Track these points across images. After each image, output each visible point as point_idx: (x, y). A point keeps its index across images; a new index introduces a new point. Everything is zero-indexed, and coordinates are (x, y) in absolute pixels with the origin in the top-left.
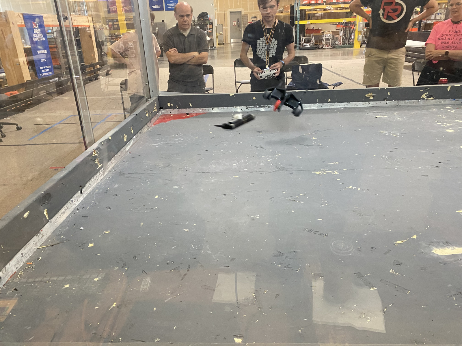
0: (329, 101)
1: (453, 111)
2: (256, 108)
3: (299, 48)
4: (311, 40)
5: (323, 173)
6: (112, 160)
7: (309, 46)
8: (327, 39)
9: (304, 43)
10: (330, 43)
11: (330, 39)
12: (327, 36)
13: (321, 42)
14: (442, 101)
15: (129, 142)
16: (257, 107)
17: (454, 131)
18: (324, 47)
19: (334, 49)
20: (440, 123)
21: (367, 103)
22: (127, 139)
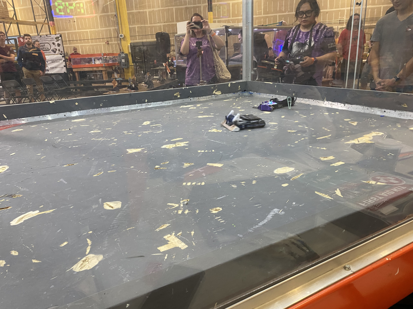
0: (146, 101)
21: (176, 100)
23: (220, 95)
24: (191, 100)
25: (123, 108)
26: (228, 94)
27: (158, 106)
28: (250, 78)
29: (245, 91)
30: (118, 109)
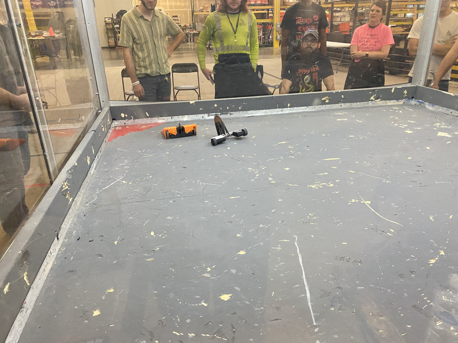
0: (288, 106)
1: (401, 112)
5: (319, 187)
6: (81, 190)
14: (388, 101)
15: (92, 164)
16: (218, 114)
17: (412, 132)
20: (397, 124)
21: (324, 106)
22: (90, 162)
23: (379, 102)
24: (341, 106)
26: (390, 101)
27: (301, 111)
28: (423, 82)
29: (413, 98)
30: (257, 113)
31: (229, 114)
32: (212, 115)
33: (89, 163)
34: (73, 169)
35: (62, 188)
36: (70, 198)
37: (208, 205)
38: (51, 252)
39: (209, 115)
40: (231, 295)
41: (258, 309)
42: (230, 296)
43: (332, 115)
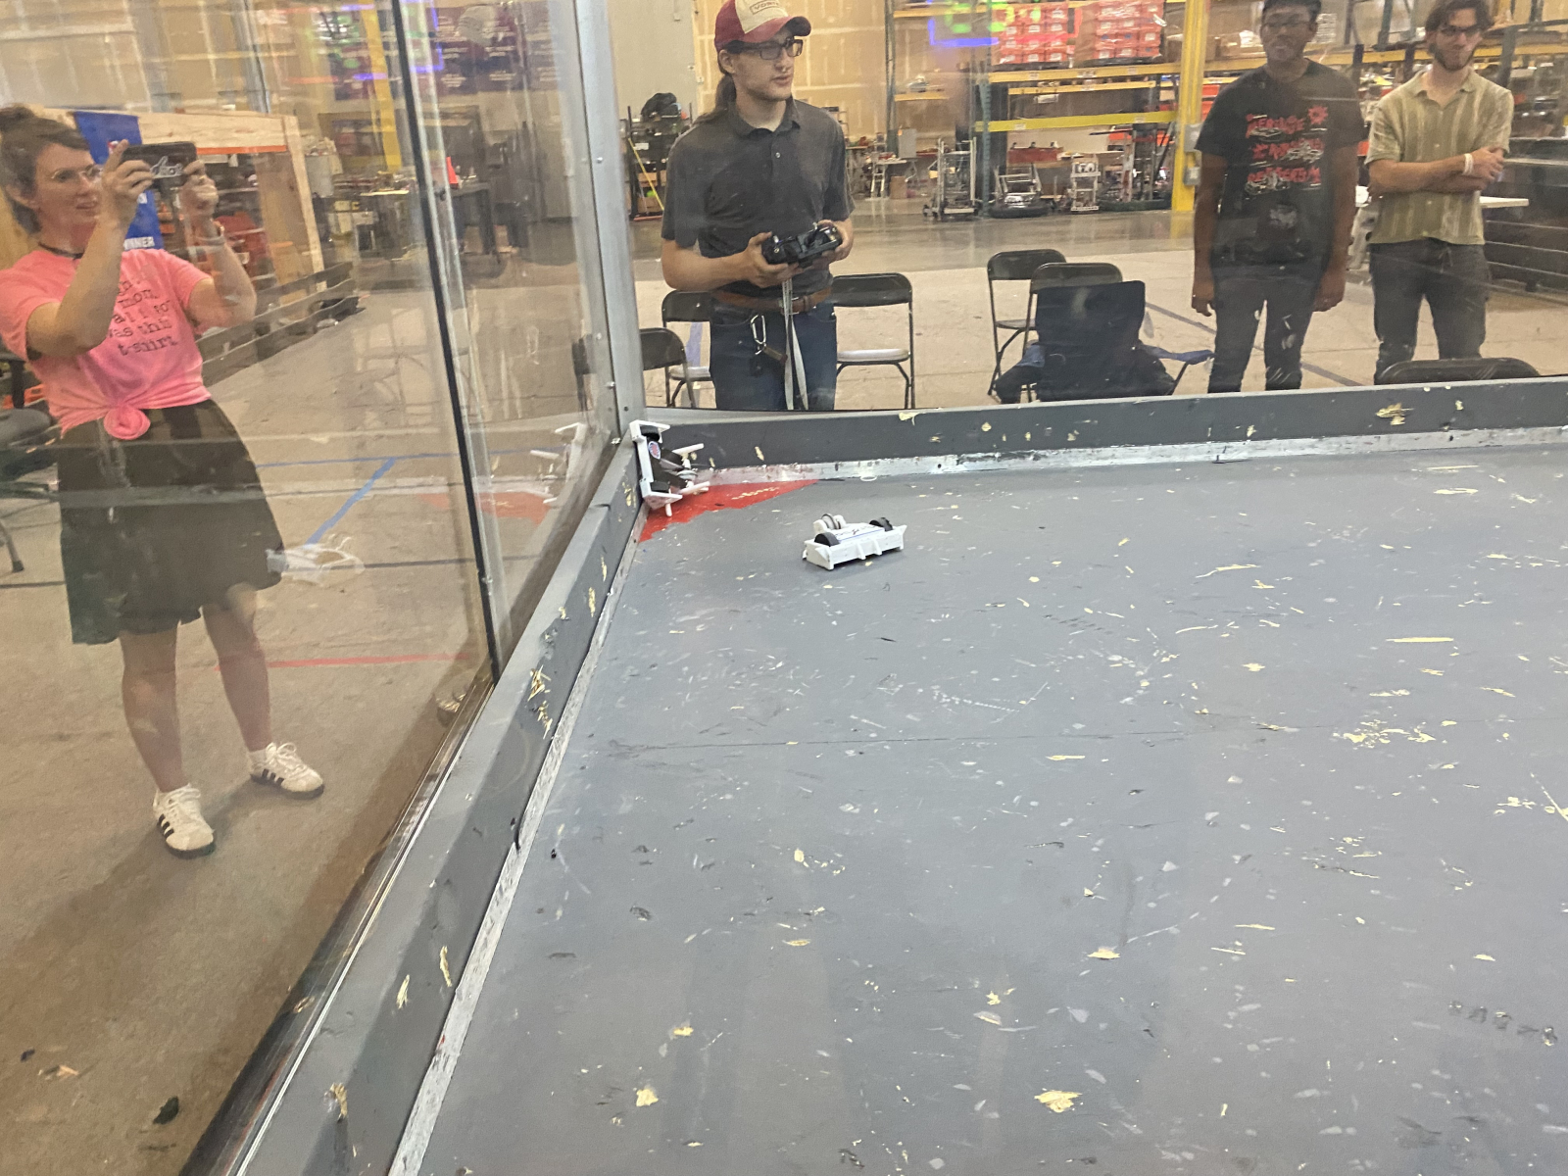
0: (1249, 434)
2: (991, 461)
3: (990, 211)
4: (1031, 184)
5: (1377, 739)
7: (1021, 206)
8: (1084, 182)
9: (1004, 195)
10: (1095, 194)
11: (1093, 182)
12: (1083, 170)
13: (1062, 191)
15: (602, 614)
16: (994, 457)
18: (1073, 208)
19: (1106, 216)
21: (1384, 437)
22: (595, 605)
25: (1150, 452)
27: (1295, 453)
30: (1130, 456)
31: (1032, 457)
32: (970, 460)
33: (593, 609)
34: (556, 631)
35: (529, 690)
36: (548, 720)
37: (977, 777)
38: (501, 887)
39: (962, 459)
40: (1074, 1095)
41: (1173, 1156)
42: (1073, 1100)
43: (1416, 474)
